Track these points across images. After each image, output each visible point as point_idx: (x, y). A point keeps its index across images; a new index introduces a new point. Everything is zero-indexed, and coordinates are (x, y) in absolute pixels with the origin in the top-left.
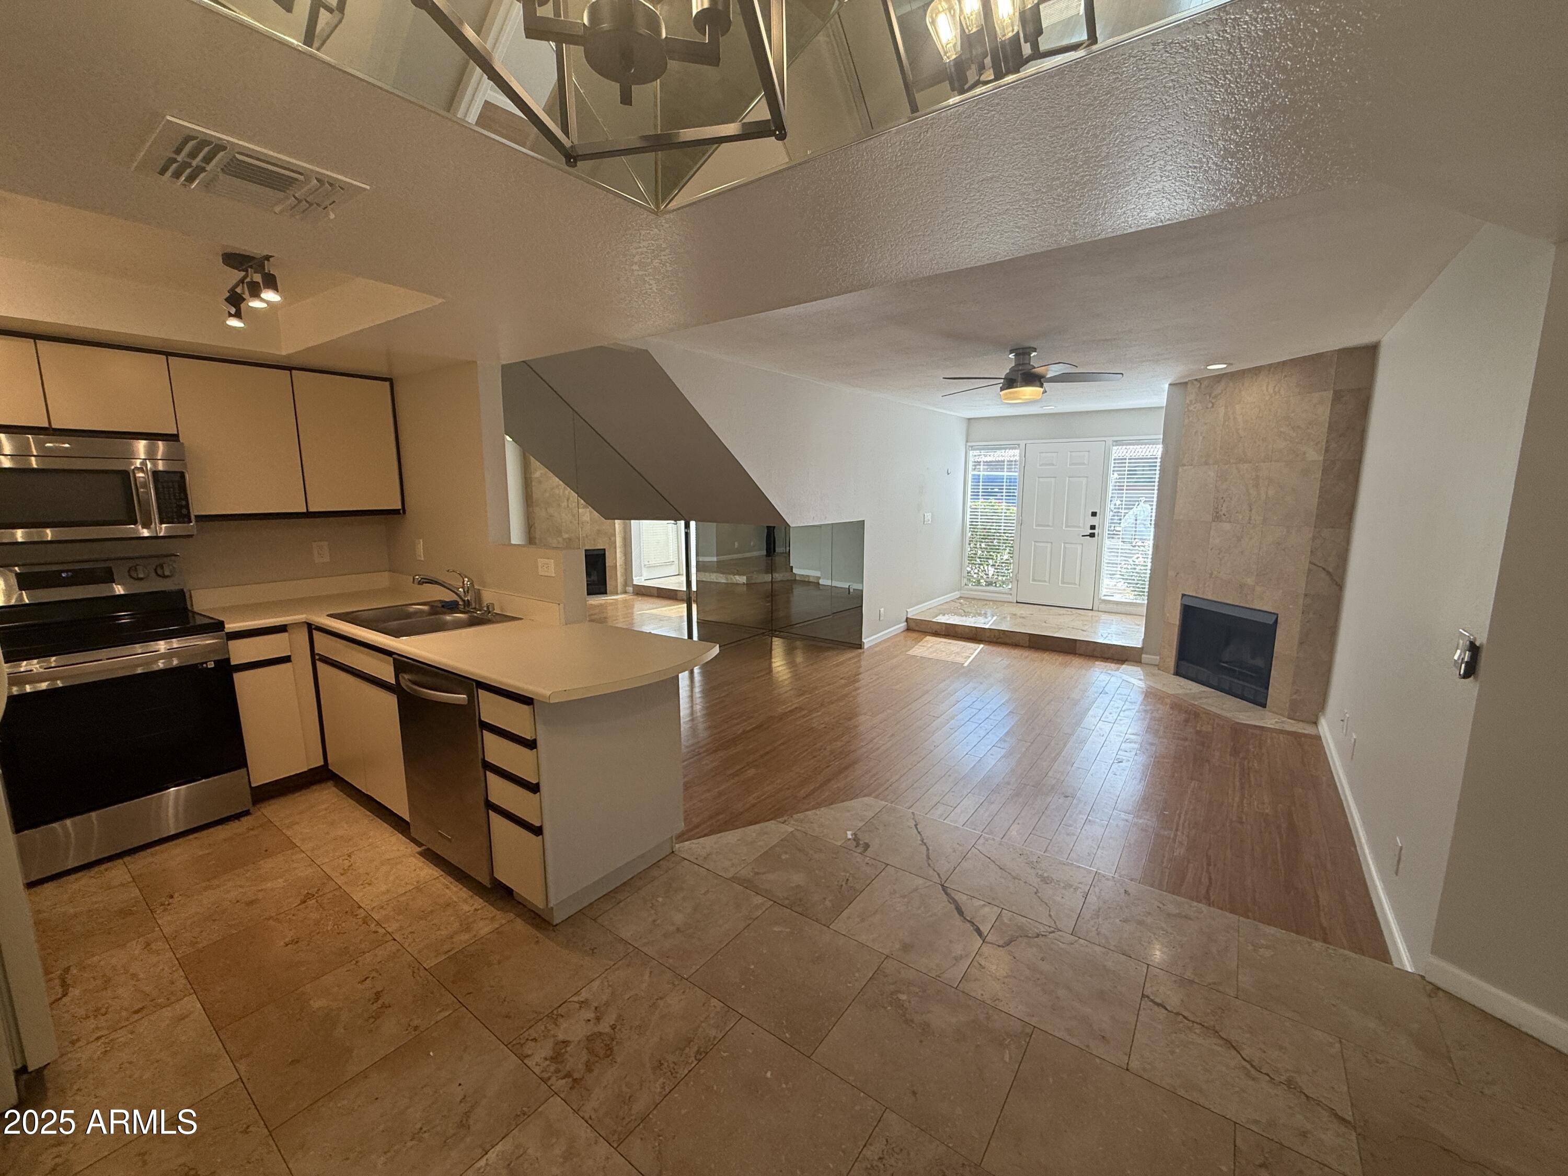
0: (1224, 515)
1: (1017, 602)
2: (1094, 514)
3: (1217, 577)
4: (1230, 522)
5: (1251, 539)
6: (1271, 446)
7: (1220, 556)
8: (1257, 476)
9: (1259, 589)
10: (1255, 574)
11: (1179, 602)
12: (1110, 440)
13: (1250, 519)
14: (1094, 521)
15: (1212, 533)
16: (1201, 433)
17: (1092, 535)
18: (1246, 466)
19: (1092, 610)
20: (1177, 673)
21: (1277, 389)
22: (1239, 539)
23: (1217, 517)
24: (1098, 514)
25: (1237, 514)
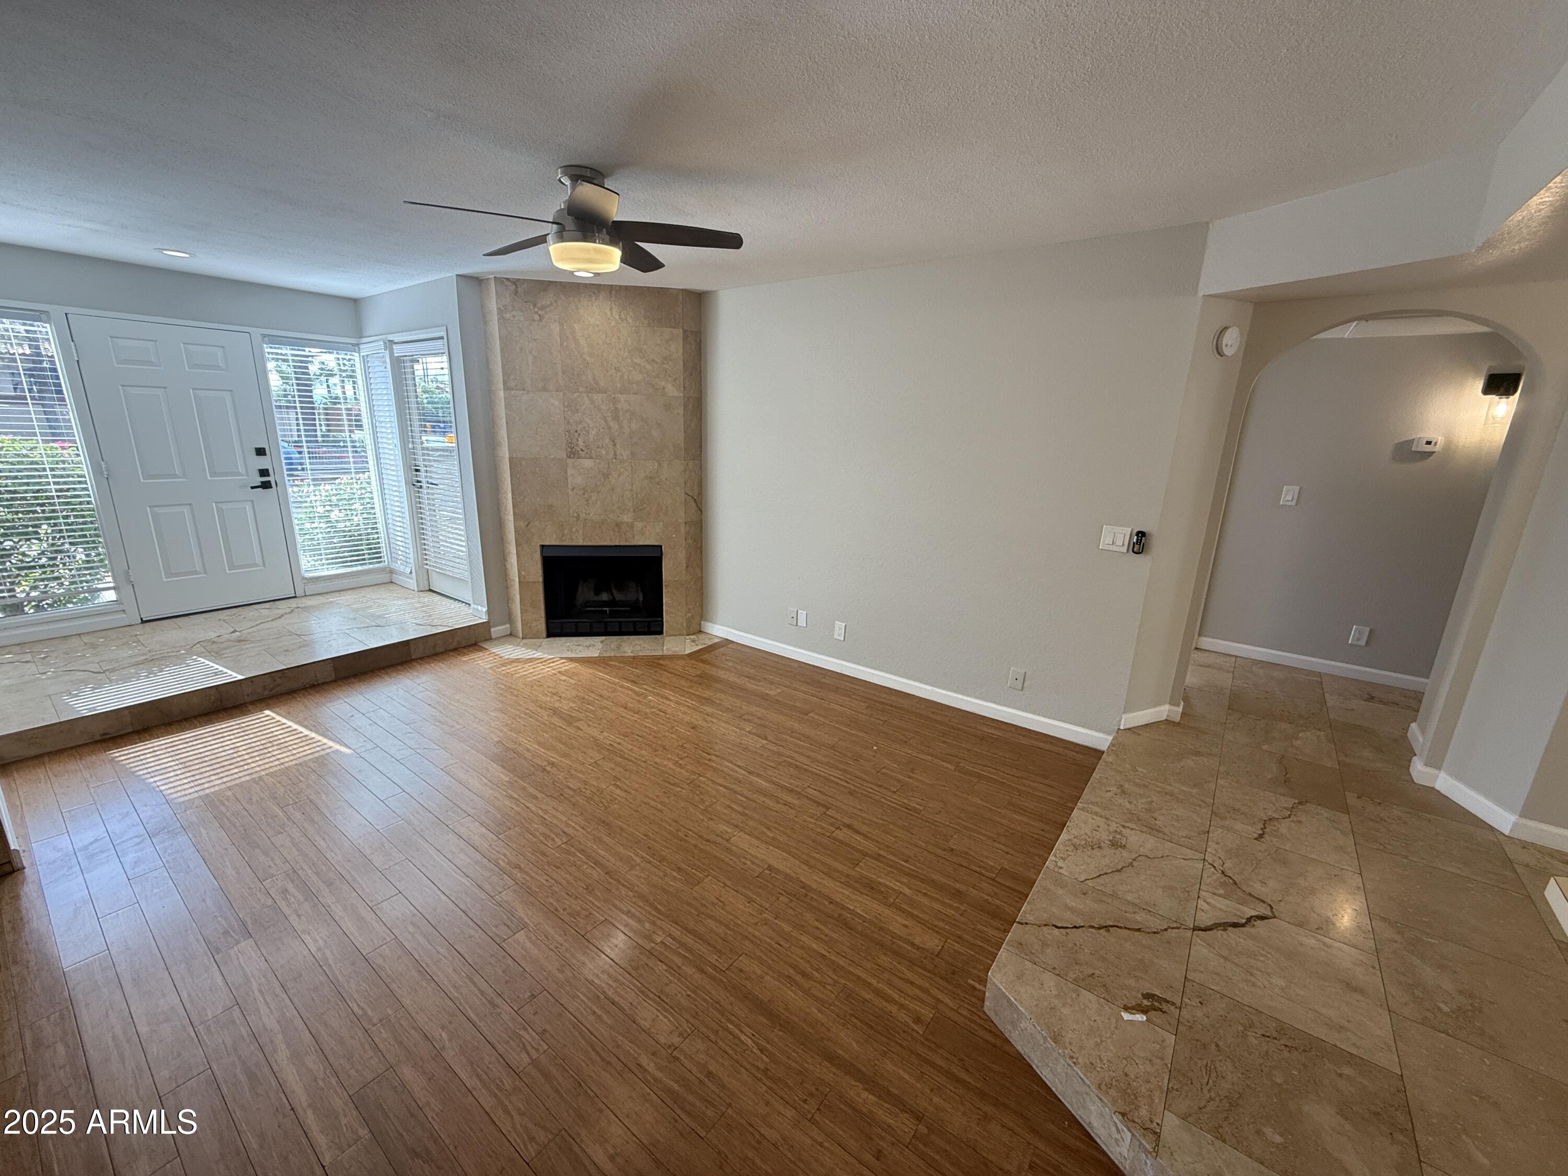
0: (582, 450)
1: (143, 622)
2: (260, 452)
3: (585, 520)
4: (591, 458)
5: (619, 475)
6: (626, 377)
7: (586, 496)
8: (616, 409)
9: (639, 525)
10: (632, 510)
11: (538, 557)
12: (257, 332)
13: (615, 454)
14: (263, 463)
15: (570, 471)
16: (531, 352)
17: (266, 485)
18: (601, 396)
19: (295, 597)
20: (550, 634)
21: (623, 316)
22: (606, 476)
23: (573, 453)
24: (267, 451)
25: (599, 450)
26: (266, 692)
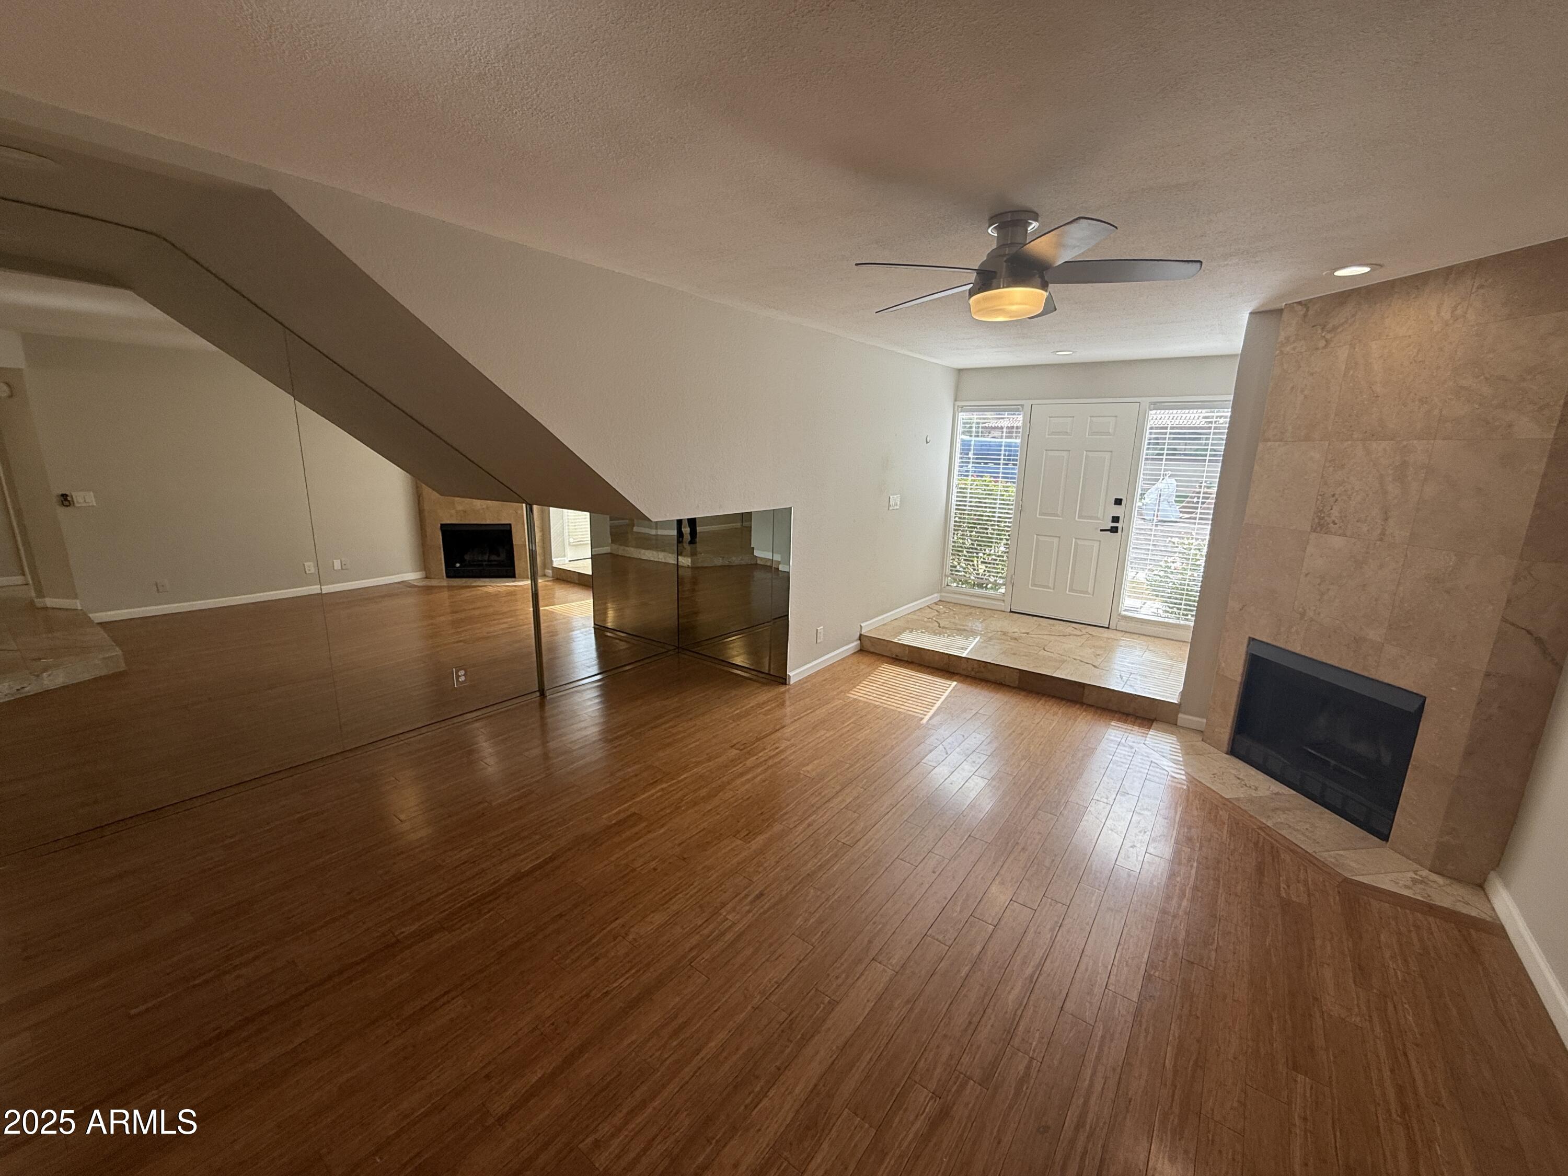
0: (1335, 523)
1: (1011, 612)
2: (1118, 502)
3: (1312, 620)
4: (1345, 535)
5: (1381, 566)
6: (1437, 412)
7: (1322, 588)
8: (1404, 464)
9: (1391, 650)
10: (1386, 624)
11: (1243, 649)
12: (1145, 401)
13: (1383, 533)
14: (1117, 511)
15: (1310, 549)
16: (1302, 391)
17: (1114, 530)
18: (1384, 444)
19: (1108, 628)
20: (1234, 751)
21: (1459, 312)
22: (1360, 564)
23: (1321, 525)
24: (1123, 502)
25: (1359, 524)
26: (973, 673)
